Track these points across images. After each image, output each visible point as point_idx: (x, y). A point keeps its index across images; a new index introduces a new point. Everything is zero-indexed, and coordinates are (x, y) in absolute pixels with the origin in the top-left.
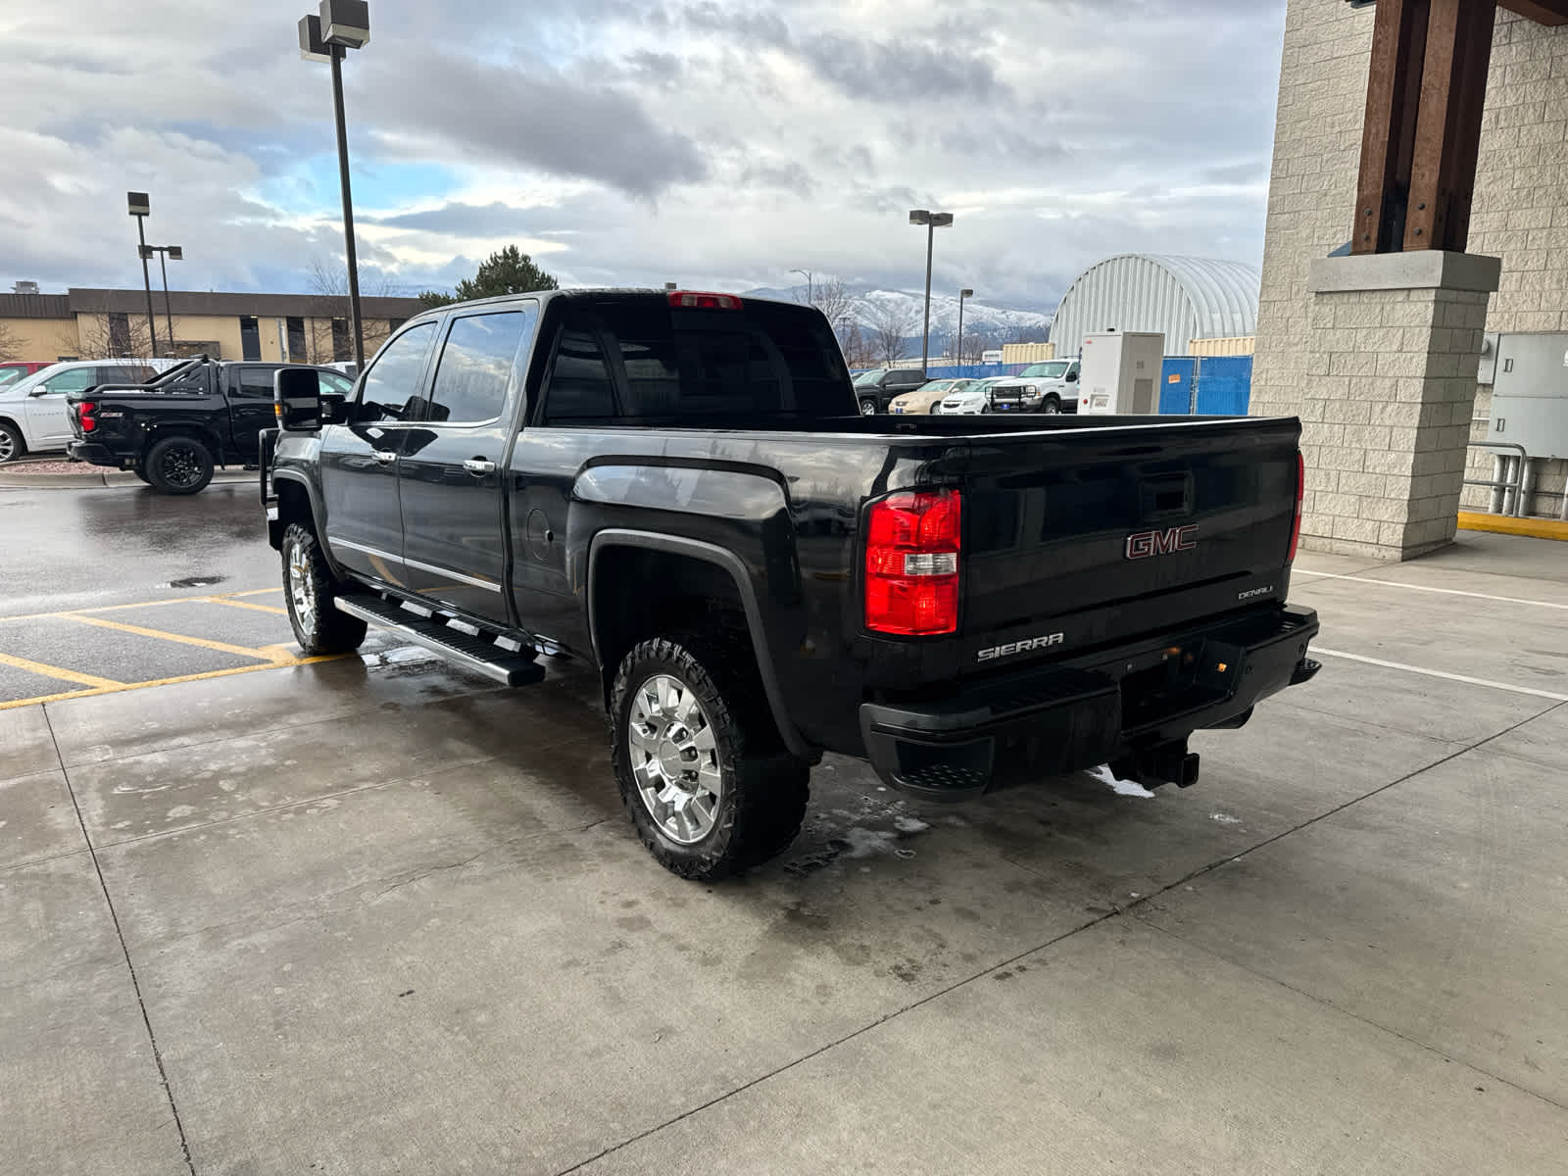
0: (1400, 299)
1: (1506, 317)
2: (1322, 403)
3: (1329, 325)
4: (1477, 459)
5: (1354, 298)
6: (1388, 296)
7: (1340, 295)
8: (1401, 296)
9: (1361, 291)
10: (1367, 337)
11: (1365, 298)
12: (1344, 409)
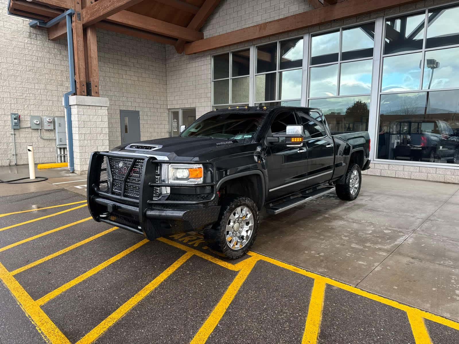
0: (99, 108)
1: (51, 112)
2: (83, 135)
3: (82, 114)
4: (51, 150)
5: (88, 107)
6: (96, 108)
7: (84, 106)
8: (100, 108)
9: (89, 106)
10: (93, 117)
11: (91, 107)
12: (90, 136)
